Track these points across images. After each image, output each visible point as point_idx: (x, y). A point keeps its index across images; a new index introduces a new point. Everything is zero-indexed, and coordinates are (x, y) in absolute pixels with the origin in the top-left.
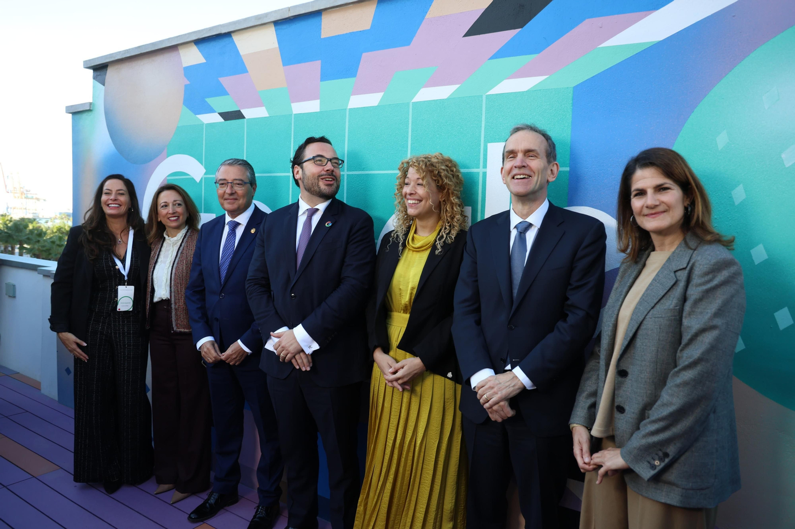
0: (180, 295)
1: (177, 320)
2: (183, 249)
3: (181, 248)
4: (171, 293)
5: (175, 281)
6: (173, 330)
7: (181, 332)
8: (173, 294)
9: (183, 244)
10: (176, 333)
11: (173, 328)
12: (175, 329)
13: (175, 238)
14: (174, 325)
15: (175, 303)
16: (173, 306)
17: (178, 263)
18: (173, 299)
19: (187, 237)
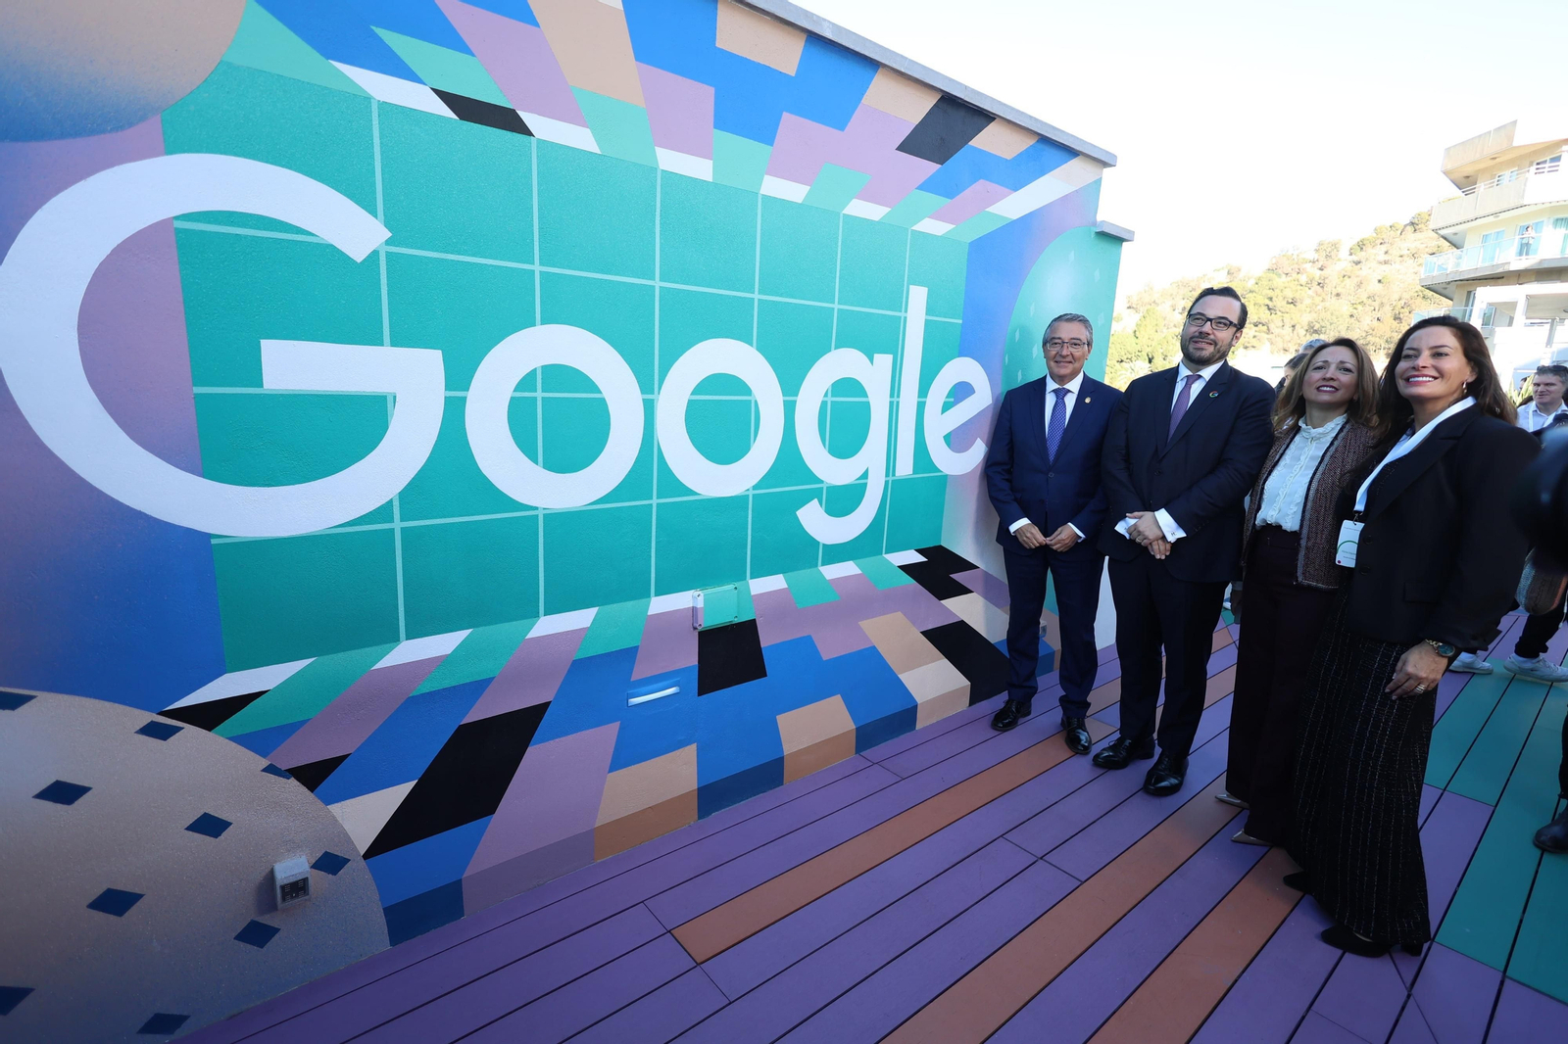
0: (1320, 527)
1: (1306, 565)
2: (1336, 450)
3: (1333, 449)
4: (1302, 521)
5: (1314, 502)
6: (1297, 581)
7: (1309, 586)
8: (1306, 523)
9: (1336, 443)
10: (1300, 587)
11: (1297, 577)
12: (1300, 579)
13: (1320, 430)
14: (1300, 571)
15: (1308, 538)
16: (1303, 542)
17: (1323, 473)
18: (1305, 531)
19: (1345, 431)
